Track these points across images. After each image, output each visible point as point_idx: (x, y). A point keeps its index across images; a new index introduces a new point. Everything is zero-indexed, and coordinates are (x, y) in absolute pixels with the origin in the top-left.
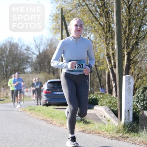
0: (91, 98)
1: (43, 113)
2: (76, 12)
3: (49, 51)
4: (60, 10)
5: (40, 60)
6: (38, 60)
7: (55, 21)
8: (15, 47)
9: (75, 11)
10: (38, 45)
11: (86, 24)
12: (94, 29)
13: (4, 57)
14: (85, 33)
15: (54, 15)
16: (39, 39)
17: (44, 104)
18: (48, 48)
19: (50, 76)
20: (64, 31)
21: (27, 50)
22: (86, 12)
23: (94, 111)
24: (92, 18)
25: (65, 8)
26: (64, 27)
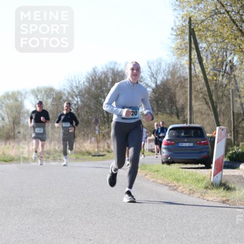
1: (162, 175)
2: (210, 23)
3: (171, 82)
4: (188, 21)
5: (157, 95)
6: (154, 95)
7: (179, 36)
8: (119, 76)
9: (209, 21)
10: (154, 73)
11: (226, 41)
12: (238, 48)
13: (104, 91)
14: (225, 54)
15: (177, 28)
16: (155, 65)
17: (164, 161)
18: (169, 77)
19: (173, 120)
20: (194, 53)
22: (226, 22)
23: (240, 172)
24: (235, 32)
25: (195, 18)
26: (193, 46)
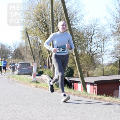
0: (40, 71)
3: (20, 48)
4: (25, 29)
5: (15, 52)
7: (23, 34)
8: (3, 46)
9: (32, 29)
10: (15, 45)
11: (38, 35)
12: (41, 37)
14: (37, 39)
15: (22, 31)
16: (15, 43)
17: (17, 74)
18: (19, 47)
20: (27, 39)
21: (9, 48)
22: (38, 29)
23: (41, 77)
24: (41, 32)
25: (28, 28)
26: (27, 37)
